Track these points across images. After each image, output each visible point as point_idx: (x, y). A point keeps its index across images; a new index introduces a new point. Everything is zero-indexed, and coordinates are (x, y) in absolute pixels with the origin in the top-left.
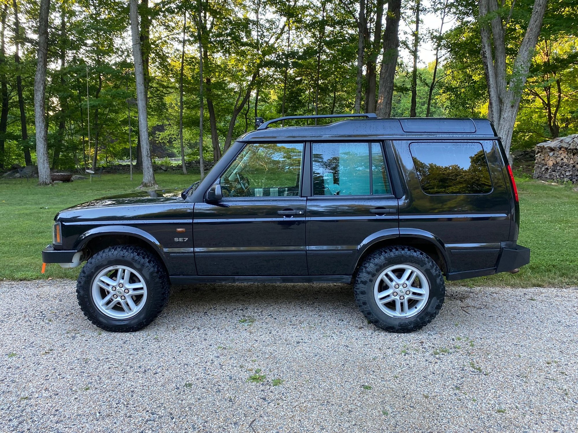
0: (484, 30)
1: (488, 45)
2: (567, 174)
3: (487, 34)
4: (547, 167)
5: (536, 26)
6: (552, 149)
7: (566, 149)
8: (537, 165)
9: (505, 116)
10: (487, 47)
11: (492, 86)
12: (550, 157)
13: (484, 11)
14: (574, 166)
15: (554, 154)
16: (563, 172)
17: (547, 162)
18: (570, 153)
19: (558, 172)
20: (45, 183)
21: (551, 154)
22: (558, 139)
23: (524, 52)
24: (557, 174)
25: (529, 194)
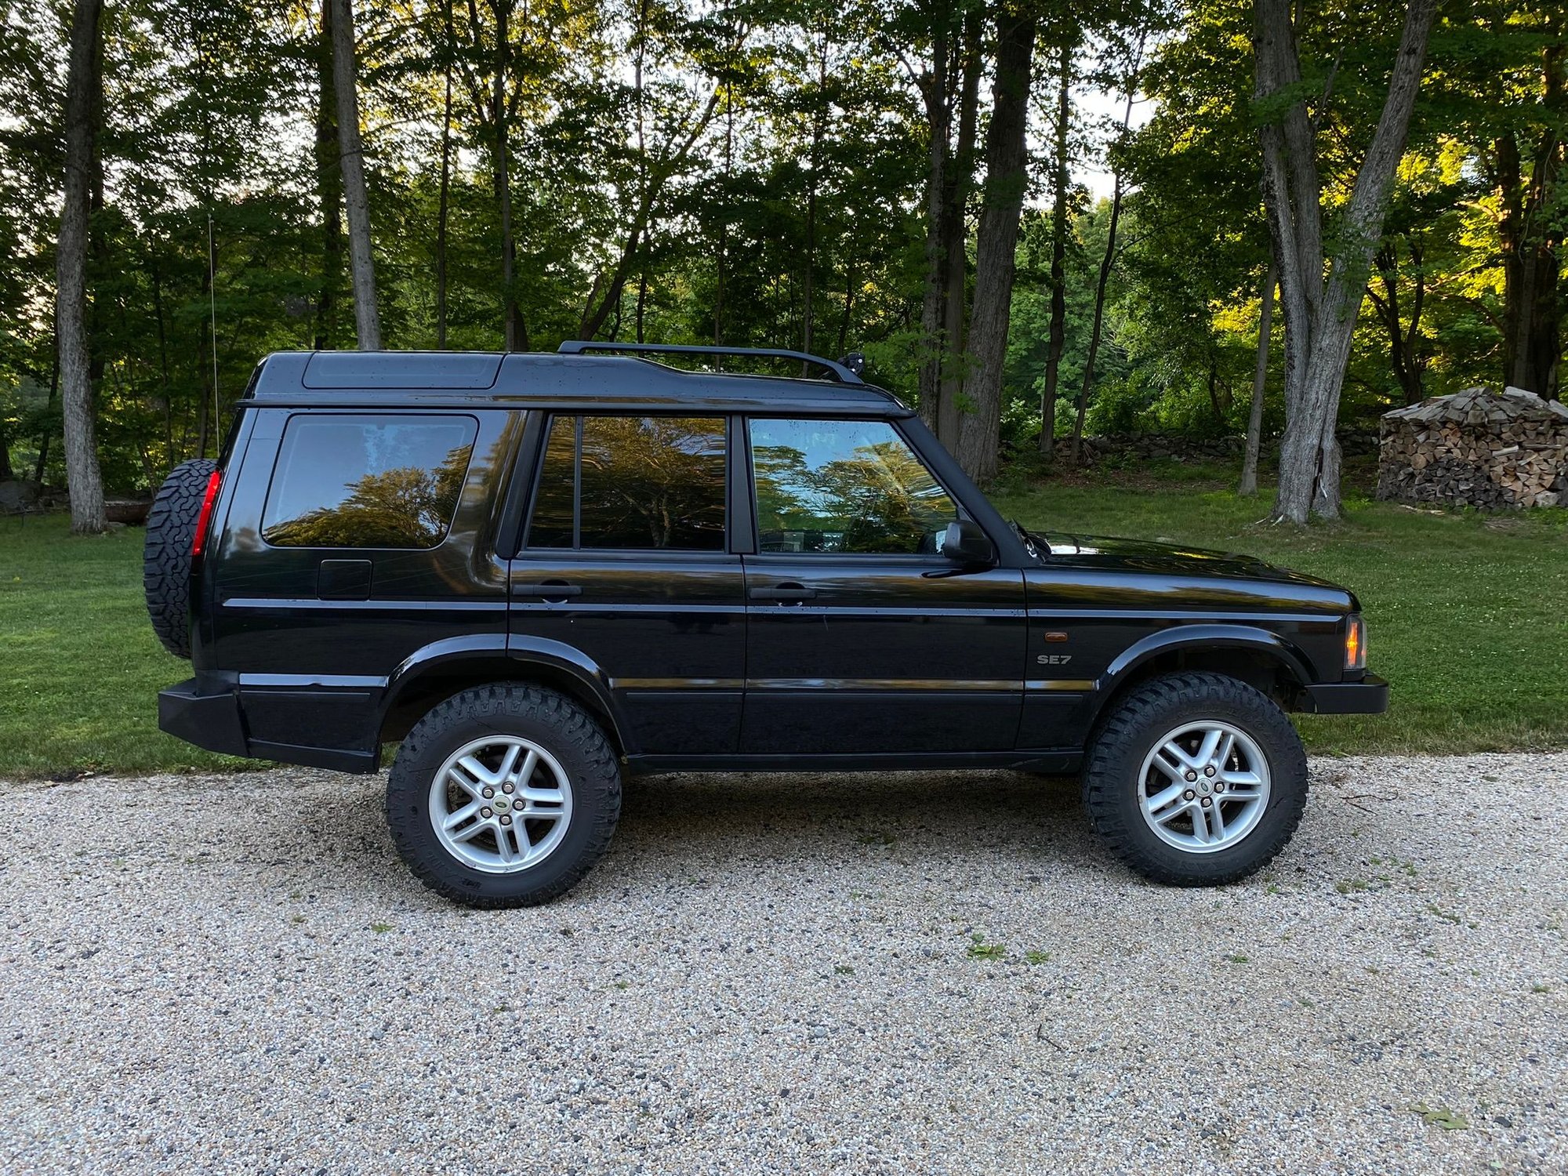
0: (1268, 130)
1: (1279, 168)
2: (1462, 488)
3: (1275, 138)
4: (1411, 469)
5: (1401, 120)
6: (1423, 426)
7: (1459, 424)
8: (1385, 465)
9: (1324, 344)
10: (1275, 173)
11: (1288, 268)
12: (1419, 445)
13: (1268, 83)
14: (1478, 468)
15: (1428, 438)
16: (1452, 482)
17: (1412, 458)
18: (1469, 435)
19: (1439, 482)
20: (91, 527)
21: (1421, 438)
22: (1437, 400)
23: (1369, 186)
24: (1438, 489)
25: (1386, 537)
